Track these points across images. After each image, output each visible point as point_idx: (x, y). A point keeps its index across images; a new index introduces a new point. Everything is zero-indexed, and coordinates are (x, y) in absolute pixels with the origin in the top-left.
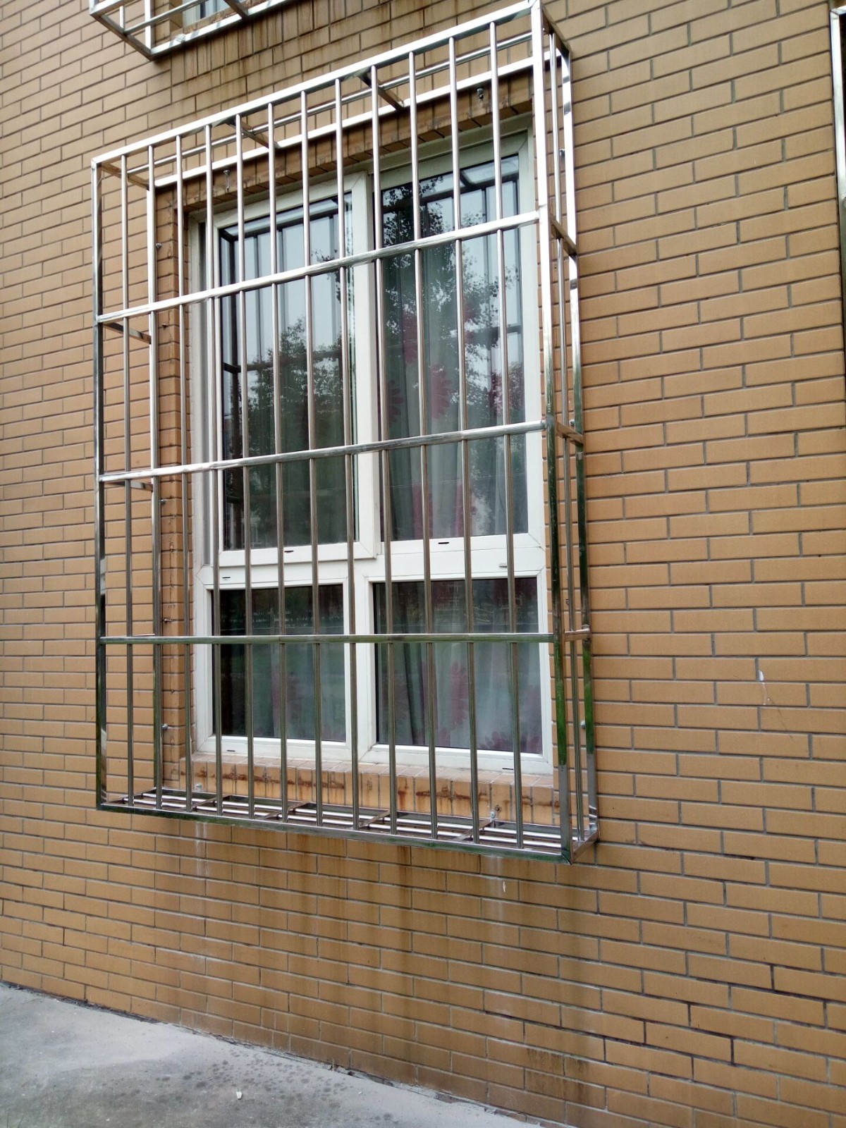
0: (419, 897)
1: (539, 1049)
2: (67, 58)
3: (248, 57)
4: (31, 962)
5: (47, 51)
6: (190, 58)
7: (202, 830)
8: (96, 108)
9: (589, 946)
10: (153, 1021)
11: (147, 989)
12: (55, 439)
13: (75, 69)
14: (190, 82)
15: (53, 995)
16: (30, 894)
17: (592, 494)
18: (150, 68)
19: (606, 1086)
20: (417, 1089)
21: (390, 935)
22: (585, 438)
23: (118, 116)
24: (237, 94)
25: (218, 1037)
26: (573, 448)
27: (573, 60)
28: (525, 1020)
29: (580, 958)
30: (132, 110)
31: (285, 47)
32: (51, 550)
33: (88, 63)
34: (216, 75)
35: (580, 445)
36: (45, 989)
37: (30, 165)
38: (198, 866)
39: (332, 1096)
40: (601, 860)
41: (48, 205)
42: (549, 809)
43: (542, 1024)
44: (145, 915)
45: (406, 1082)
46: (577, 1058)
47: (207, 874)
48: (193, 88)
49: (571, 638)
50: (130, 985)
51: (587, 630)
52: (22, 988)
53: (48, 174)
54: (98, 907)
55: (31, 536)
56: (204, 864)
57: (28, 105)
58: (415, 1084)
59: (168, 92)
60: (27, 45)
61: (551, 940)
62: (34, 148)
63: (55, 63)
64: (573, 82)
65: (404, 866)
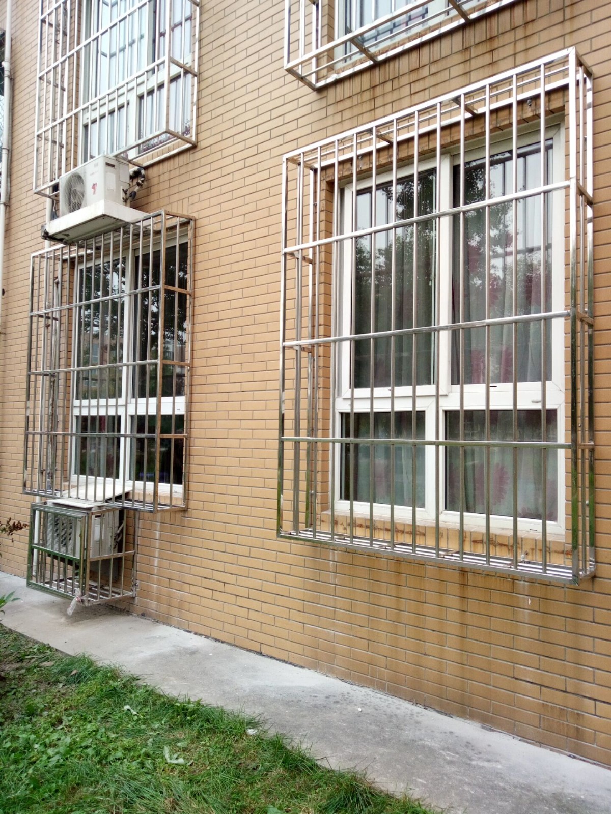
0: (472, 605)
1: (550, 704)
2: (262, 91)
3: (376, 86)
4: (227, 627)
5: (250, 88)
6: (339, 88)
7: (334, 556)
8: (280, 121)
9: (587, 643)
10: (302, 667)
11: (298, 648)
12: (250, 320)
13: (267, 98)
14: (339, 104)
15: (242, 648)
16: (228, 588)
17: (597, 357)
18: (314, 95)
19: (595, 731)
20: (468, 721)
21: (452, 627)
22: (594, 321)
23: (293, 125)
24: (368, 109)
25: (342, 680)
26: (586, 327)
27: (594, 79)
28: (541, 685)
29: (580, 650)
30: (302, 122)
31: (400, 80)
32: (246, 386)
33: (275, 94)
34: (355, 98)
35: (591, 326)
36: (236, 644)
37: (238, 157)
38: (331, 578)
39: (416, 718)
40: (596, 589)
41: (249, 180)
42: (562, 555)
43: (554, 689)
44: (298, 605)
45: (462, 717)
46: (576, 711)
47: (337, 583)
48: (340, 107)
49: (583, 447)
50: (288, 645)
51: (592, 443)
52: (223, 642)
53: (249, 162)
54: (270, 598)
55: (234, 378)
56: (335, 577)
57: (237, 121)
58: (467, 719)
59: (325, 109)
60: (238, 85)
61: (560, 637)
62: (241, 146)
63: (255, 94)
64: (594, 93)
65: (463, 585)
